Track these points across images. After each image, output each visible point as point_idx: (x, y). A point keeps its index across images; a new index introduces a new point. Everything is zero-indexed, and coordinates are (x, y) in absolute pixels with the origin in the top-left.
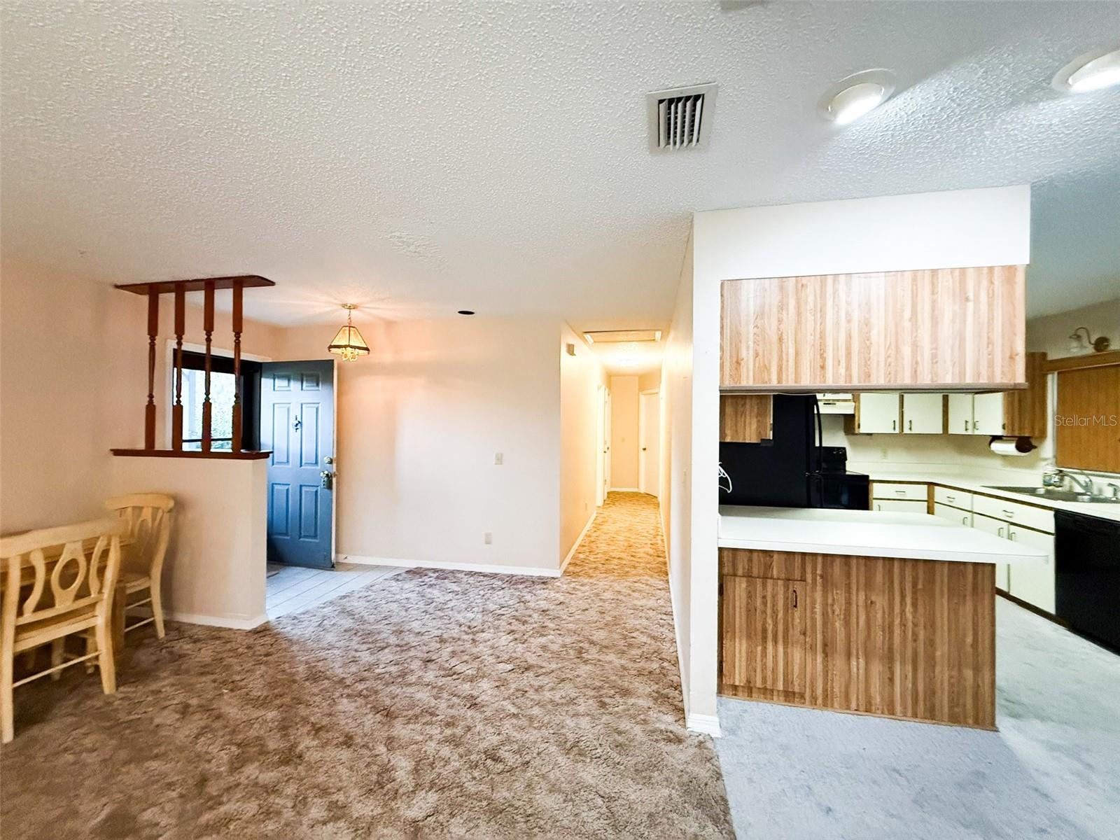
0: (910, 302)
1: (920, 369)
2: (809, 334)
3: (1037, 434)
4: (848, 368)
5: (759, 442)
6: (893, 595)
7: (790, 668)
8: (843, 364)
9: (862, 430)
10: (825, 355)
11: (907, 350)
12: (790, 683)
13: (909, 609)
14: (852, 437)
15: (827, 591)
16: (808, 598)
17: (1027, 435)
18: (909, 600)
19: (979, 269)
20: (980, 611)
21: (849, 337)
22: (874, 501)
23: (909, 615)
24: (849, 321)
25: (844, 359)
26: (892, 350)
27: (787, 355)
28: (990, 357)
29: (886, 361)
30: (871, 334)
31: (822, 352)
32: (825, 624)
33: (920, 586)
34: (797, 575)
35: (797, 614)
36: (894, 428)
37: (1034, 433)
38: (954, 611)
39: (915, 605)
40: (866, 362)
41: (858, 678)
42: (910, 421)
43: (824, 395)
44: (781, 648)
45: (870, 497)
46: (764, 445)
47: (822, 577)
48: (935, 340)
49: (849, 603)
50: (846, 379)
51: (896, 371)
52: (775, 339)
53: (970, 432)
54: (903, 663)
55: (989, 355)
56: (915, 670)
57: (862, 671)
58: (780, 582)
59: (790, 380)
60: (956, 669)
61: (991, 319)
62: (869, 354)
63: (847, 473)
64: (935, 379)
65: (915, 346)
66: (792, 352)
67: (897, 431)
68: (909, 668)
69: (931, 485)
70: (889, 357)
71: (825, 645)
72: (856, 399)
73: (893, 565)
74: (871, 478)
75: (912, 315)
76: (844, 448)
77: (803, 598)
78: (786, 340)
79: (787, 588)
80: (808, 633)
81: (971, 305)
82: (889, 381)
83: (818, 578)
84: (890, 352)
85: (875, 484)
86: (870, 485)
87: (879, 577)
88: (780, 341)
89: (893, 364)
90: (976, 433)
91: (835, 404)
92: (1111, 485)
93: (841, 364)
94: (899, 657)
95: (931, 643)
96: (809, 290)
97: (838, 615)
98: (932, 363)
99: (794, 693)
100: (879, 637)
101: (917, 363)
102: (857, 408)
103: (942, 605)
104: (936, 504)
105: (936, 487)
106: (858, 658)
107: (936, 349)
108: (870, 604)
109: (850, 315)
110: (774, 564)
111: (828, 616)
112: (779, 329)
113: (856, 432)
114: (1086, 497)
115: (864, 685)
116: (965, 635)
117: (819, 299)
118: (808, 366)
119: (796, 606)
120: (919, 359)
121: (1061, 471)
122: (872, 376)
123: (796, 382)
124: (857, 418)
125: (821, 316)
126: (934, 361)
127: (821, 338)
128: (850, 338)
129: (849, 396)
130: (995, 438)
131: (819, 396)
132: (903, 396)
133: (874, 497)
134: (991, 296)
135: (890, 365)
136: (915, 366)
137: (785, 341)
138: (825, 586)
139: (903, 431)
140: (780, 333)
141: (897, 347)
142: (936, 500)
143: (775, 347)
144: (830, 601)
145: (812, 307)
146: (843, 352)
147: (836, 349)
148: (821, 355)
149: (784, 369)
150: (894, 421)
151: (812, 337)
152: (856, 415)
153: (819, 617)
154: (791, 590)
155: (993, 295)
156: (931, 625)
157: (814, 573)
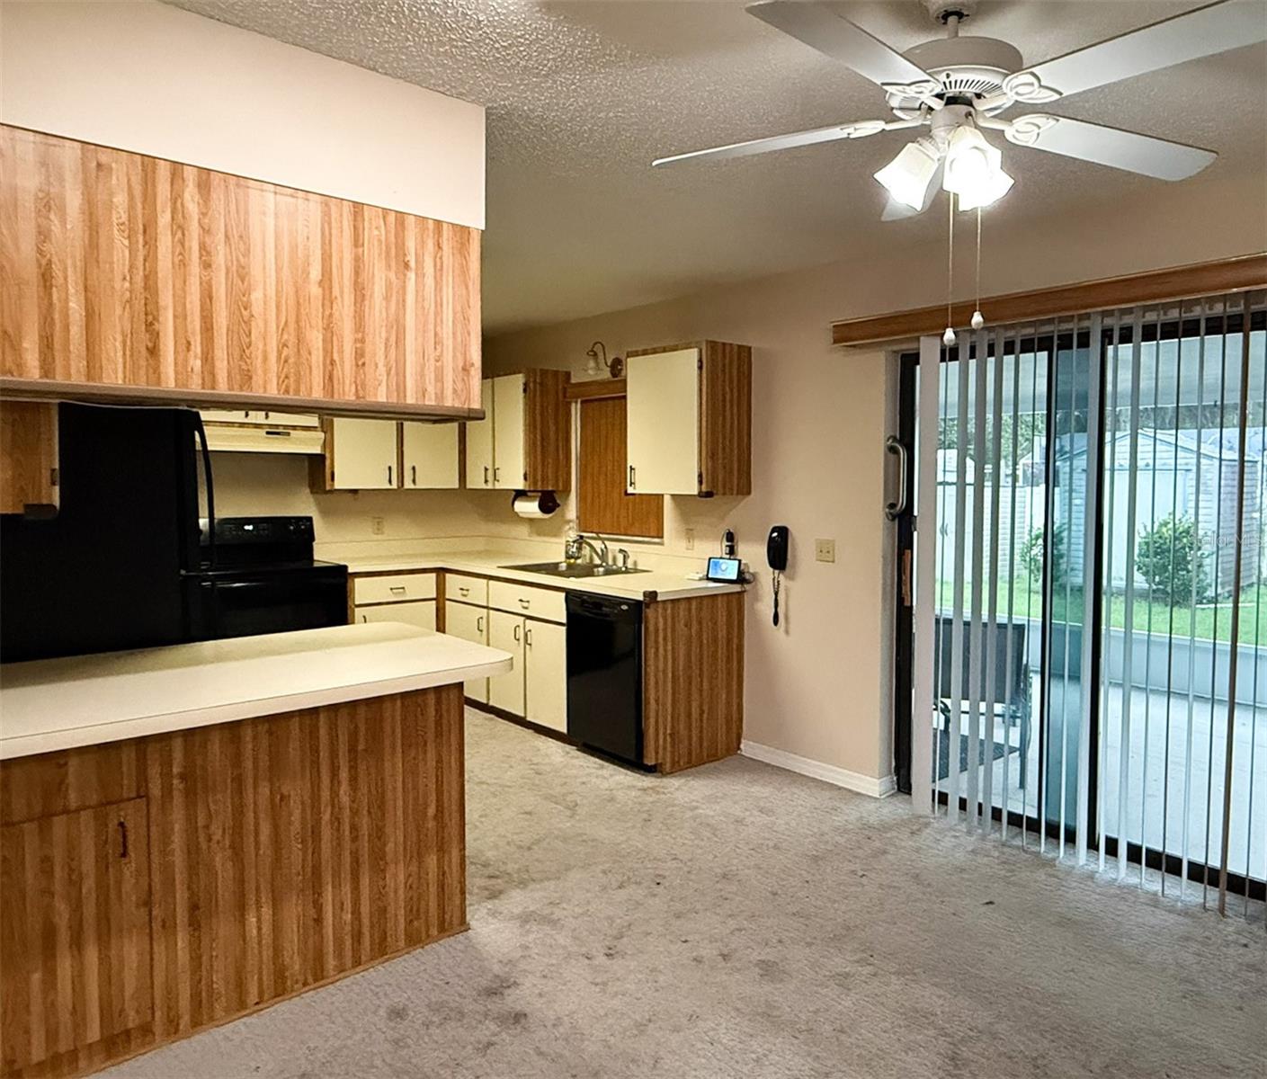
0: (319, 252)
1: (337, 373)
2: (118, 278)
3: (561, 488)
4: (208, 358)
5: (20, 510)
6: (319, 771)
7: (114, 990)
8: (197, 348)
9: (339, 484)
10: (156, 326)
11: (315, 338)
12: (116, 1015)
13: (344, 788)
14: (321, 497)
15: (195, 804)
16: (153, 829)
17: (550, 489)
18: (344, 775)
19: (422, 220)
20: (445, 759)
21: (208, 296)
22: (357, 610)
23: (345, 799)
24: (207, 266)
25: (198, 338)
26: (289, 334)
27: (66, 316)
28: (438, 364)
29: (279, 353)
30: (253, 297)
31: (150, 318)
32: (192, 870)
33: (361, 747)
34: (128, 786)
35: (129, 870)
36: (390, 481)
37: (558, 486)
38: (412, 772)
39: (353, 780)
40: (242, 350)
41: (260, 943)
42: (414, 468)
43: (247, 415)
44: (92, 955)
45: (350, 603)
46: (31, 518)
47: (183, 777)
48: (360, 325)
49: (239, 812)
50: (203, 379)
51: (298, 374)
52: (31, 273)
53: (490, 486)
54: (337, 886)
55: (437, 361)
56: (356, 889)
57: (266, 928)
58: (86, 816)
59: (73, 371)
60: (415, 862)
61: (439, 305)
62: (249, 335)
63: (316, 565)
64: (361, 394)
65: (329, 330)
66: (76, 307)
67: (394, 486)
68: (347, 889)
69: (441, 572)
70: (285, 345)
71: (194, 908)
72: (327, 428)
73: (318, 721)
74: (350, 570)
75: (323, 275)
76: (310, 519)
77: (143, 831)
78: (61, 281)
79: (101, 821)
80: (157, 897)
81: (412, 275)
82: (287, 391)
83: (175, 782)
84: (285, 337)
85: (357, 580)
86: (349, 581)
87: (293, 750)
88: (45, 281)
89: (291, 360)
90: (498, 486)
91: (289, 434)
92: (621, 551)
93: (192, 347)
94: (330, 879)
95: (379, 834)
96: (114, 181)
97: (218, 842)
98: (357, 365)
99: (127, 1032)
100: (295, 854)
101: (332, 362)
102: (328, 444)
103: (394, 767)
104: (447, 602)
105: (448, 575)
106: (259, 907)
107: (363, 341)
108: (278, 805)
109: (209, 253)
110: (71, 779)
111: (198, 849)
112: (40, 252)
113: (328, 488)
114: (601, 569)
115: (270, 952)
116: (426, 806)
117: (139, 206)
118: (119, 345)
119: (124, 855)
120: (336, 357)
121: (582, 537)
122: (254, 378)
123: (89, 377)
124: (328, 462)
125: (146, 243)
126: (360, 363)
127: (146, 288)
128: (211, 298)
129: (313, 420)
130: (520, 494)
131: (205, 415)
132: (402, 424)
133: (357, 603)
134: (438, 267)
135: (286, 361)
136: (330, 368)
137: (59, 280)
138: (190, 794)
139: (403, 485)
140: (44, 262)
141: (298, 328)
142: (447, 597)
143: (32, 291)
144: (201, 821)
145: (124, 218)
146: (195, 323)
147: (181, 317)
148: (149, 325)
149: (57, 346)
150: (390, 468)
151: (127, 285)
152: (328, 455)
153: (179, 860)
154: (113, 825)
155: (442, 266)
156: (379, 805)
157: (166, 775)
